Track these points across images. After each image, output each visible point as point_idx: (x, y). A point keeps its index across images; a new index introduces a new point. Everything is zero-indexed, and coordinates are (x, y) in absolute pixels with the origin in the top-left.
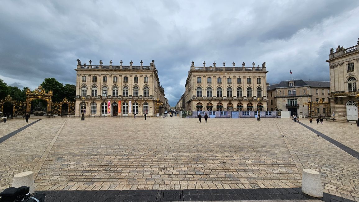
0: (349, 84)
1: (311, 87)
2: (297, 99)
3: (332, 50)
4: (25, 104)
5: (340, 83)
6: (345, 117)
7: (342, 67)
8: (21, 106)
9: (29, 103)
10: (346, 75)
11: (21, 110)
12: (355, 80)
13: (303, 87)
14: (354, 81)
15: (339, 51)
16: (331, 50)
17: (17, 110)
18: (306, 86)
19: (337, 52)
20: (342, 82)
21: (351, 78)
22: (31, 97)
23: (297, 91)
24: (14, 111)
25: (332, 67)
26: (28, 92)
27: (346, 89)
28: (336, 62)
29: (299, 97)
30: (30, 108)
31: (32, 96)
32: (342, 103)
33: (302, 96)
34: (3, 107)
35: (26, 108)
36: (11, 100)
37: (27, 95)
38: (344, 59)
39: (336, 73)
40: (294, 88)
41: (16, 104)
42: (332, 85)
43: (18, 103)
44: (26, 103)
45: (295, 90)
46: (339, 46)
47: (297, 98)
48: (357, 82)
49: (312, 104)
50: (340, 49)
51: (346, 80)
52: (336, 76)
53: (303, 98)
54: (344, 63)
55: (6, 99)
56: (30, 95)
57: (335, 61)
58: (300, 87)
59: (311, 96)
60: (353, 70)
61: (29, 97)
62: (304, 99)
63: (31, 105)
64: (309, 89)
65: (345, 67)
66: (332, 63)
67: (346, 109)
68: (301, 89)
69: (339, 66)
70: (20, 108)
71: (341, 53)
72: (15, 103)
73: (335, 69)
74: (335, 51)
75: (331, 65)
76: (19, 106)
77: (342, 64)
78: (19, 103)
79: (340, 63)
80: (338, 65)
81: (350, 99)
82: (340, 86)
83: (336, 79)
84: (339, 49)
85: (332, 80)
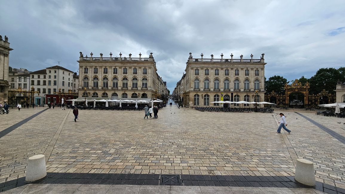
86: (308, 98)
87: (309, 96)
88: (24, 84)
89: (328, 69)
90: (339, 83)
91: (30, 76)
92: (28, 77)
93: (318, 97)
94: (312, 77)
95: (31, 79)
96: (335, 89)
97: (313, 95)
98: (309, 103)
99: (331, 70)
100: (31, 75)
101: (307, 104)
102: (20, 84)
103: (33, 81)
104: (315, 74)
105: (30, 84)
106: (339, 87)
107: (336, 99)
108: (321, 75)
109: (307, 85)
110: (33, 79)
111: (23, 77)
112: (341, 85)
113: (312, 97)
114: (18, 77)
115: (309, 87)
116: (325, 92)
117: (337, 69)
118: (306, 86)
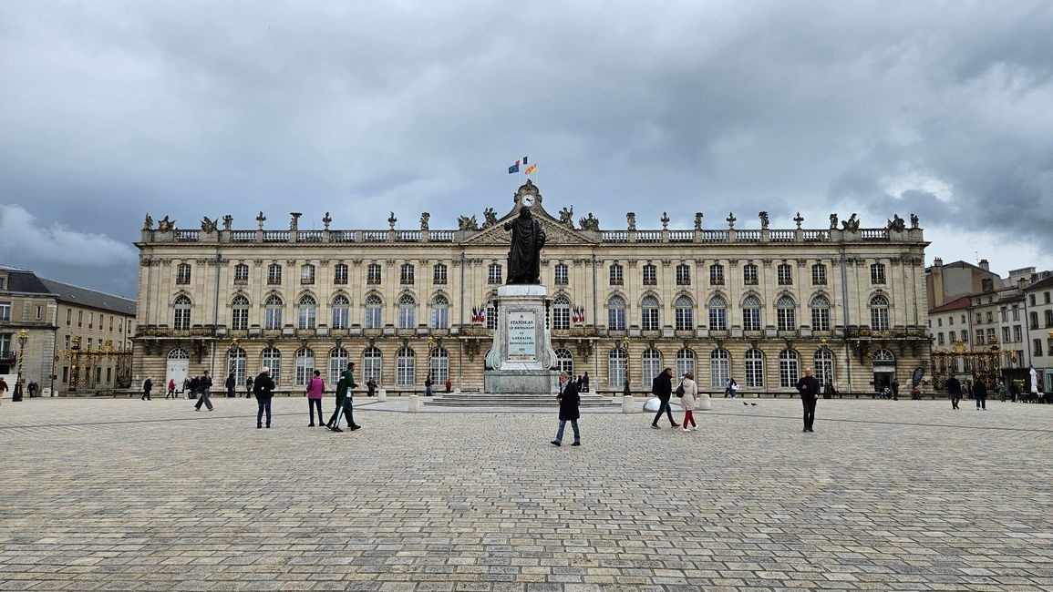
0: (177, 311)
1: (59, 302)
2: (14, 336)
3: (149, 221)
5: (159, 306)
6: (162, 386)
7: (167, 269)
10: (175, 289)
12: (190, 303)
13: (35, 297)
14: (187, 307)
15: (167, 230)
16: (147, 220)
18: (47, 297)
19: (161, 230)
20: (165, 303)
21: (183, 298)
23: (14, 307)
25: (149, 263)
27: (170, 321)
28: (159, 253)
29: (21, 327)
32: (160, 354)
33: (30, 328)
38: (175, 251)
39: (154, 280)
40: (6, 295)
42: (142, 308)
45: (9, 303)
46: (167, 218)
47: (12, 331)
48: (192, 310)
49: (81, 353)
50: (167, 226)
51: (173, 299)
52: (154, 288)
53: (32, 331)
54: (174, 261)
57: (156, 251)
58: (28, 296)
59: (54, 329)
60: (188, 282)
62: (35, 337)
64: (52, 306)
65: (174, 271)
66: (147, 251)
67: (166, 367)
68: (28, 301)
69: (161, 264)
71: (167, 236)
73: (154, 268)
74: (155, 226)
75: (144, 257)
77: (168, 262)
79: (164, 257)
80: (159, 262)
81: (178, 344)
82: (158, 314)
83: (153, 295)
84: (165, 223)
85: (142, 295)
88: (1015, 327)
91: (1024, 300)
92: (1021, 305)
95: (1030, 310)
100: (1028, 297)
102: (1006, 329)
103: (1034, 315)
105: (1029, 325)
110: (1034, 309)
111: (1010, 307)
114: (999, 308)
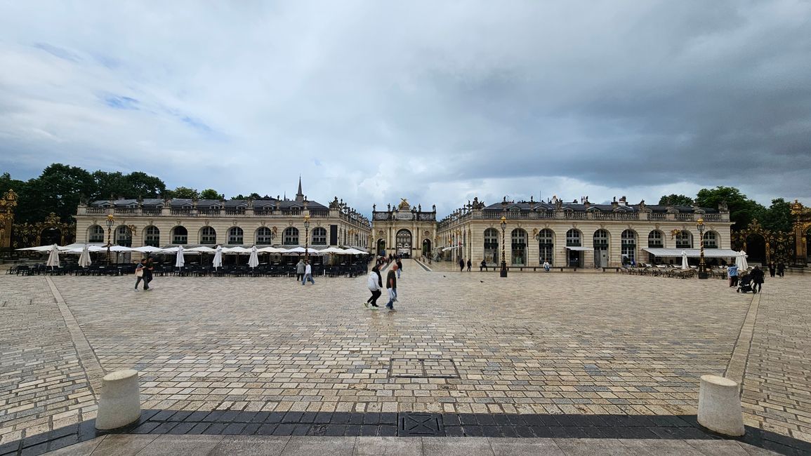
4: (791, 238)
8: (782, 243)
9: (803, 236)
11: (783, 251)
17: (775, 252)
22: (806, 221)
24: (768, 253)
26: (795, 209)
30: (804, 247)
31: (808, 217)
34: (745, 244)
35: (794, 246)
36: (759, 231)
37: (795, 216)
41: (772, 238)
43: (774, 236)
44: (794, 236)
55: (750, 228)
56: (802, 216)
61: (800, 221)
63: (807, 240)
70: (780, 247)
72: (769, 236)
76: (779, 243)
78: (777, 237)
86: (12, 231)
87: (14, 227)
89: (71, 168)
90: (84, 202)
93: (37, 229)
94: (31, 181)
96: (76, 214)
97: (26, 223)
98: (12, 243)
99: (76, 172)
101: (6, 248)
104: (42, 174)
106: (82, 210)
107: (75, 236)
108: (50, 179)
109: (11, 198)
112: (85, 206)
113: (22, 228)
115: (15, 204)
116: (53, 220)
117: (91, 174)
118: (6, 200)
